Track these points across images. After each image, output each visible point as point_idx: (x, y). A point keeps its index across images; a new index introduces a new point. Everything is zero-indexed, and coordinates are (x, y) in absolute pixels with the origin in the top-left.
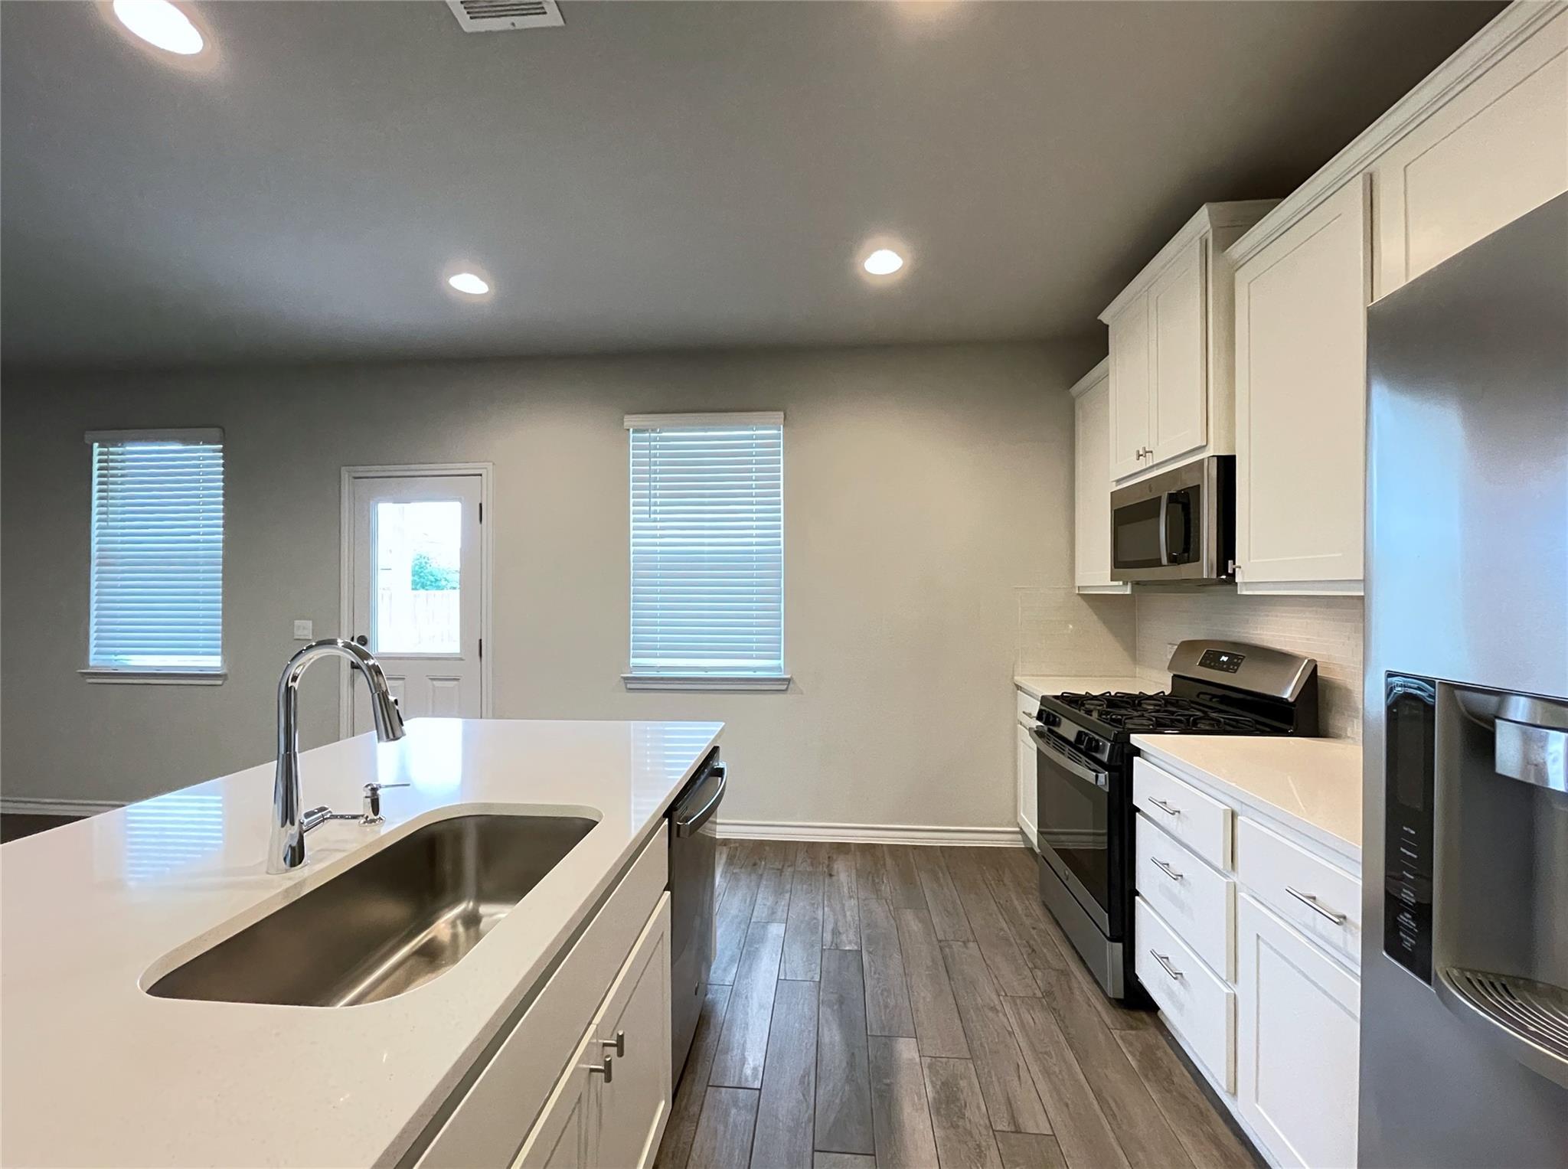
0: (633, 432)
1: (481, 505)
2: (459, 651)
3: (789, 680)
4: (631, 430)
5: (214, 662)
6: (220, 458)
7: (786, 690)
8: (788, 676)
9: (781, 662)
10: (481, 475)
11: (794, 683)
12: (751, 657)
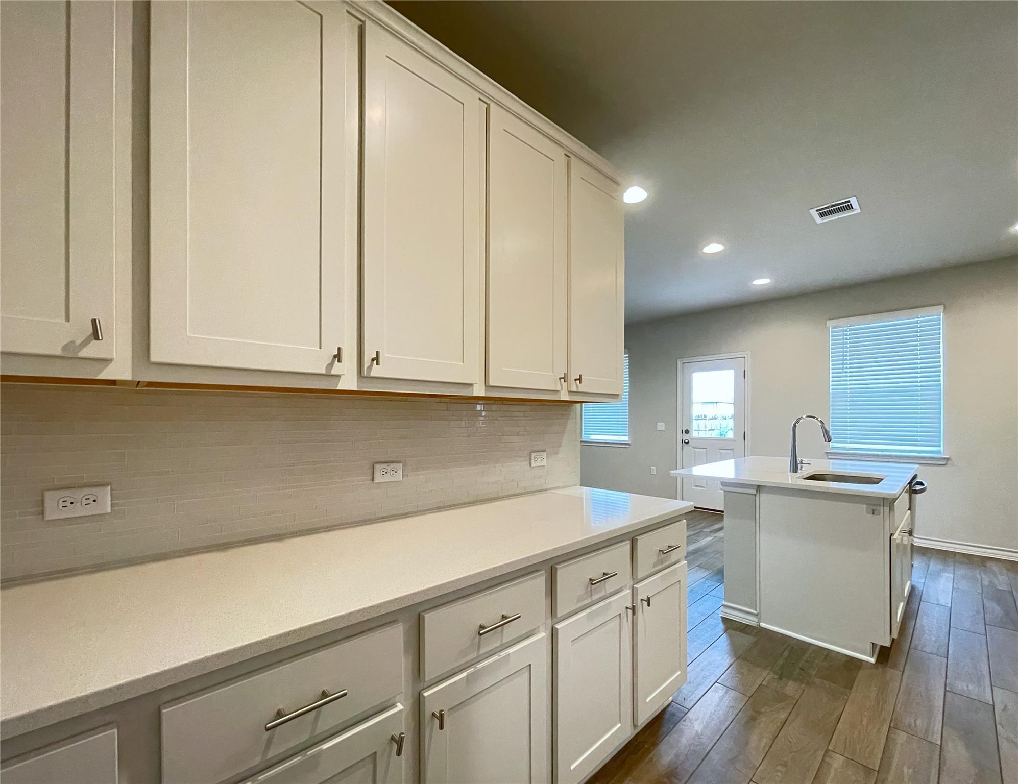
0: (832, 329)
1: (745, 371)
2: (733, 437)
3: (948, 459)
4: (831, 328)
5: (625, 439)
6: (627, 360)
7: (946, 464)
8: (948, 457)
9: (941, 448)
10: (744, 357)
11: (951, 460)
12: (917, 445)
